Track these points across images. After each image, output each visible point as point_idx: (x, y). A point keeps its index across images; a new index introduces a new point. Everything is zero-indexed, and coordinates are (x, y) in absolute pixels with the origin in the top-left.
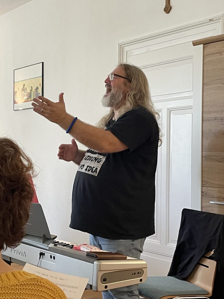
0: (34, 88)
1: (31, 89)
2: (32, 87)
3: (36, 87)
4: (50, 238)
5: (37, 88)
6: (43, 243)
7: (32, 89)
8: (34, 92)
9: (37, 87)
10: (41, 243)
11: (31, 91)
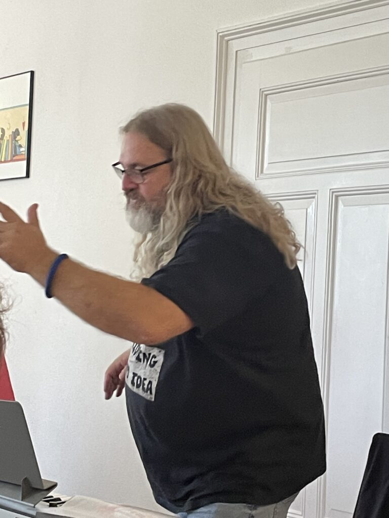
1: (1, 133)
2: (3, 130)
3: (14, 130)
4: (41, 488)
6: (22, 500)
10: (19, 500)
11: (2, 138)
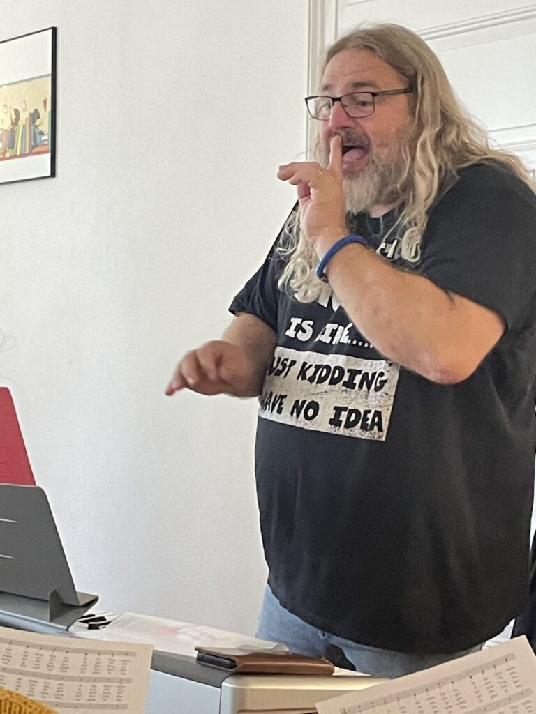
0: (24, 116)
1: (14, 117)
2: (17, 112)
3: (32, 112)
4: (75, 604)
5: (35, 115)
7: (17, 119)
8: (24, 126)
9: (36, 111)
10: (46, 621)
11: (15, 123)
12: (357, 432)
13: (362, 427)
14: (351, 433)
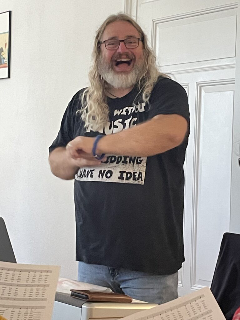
9: (2, 48)
12: (131, 181)
13: (133, 179)
14: (129, 182)
